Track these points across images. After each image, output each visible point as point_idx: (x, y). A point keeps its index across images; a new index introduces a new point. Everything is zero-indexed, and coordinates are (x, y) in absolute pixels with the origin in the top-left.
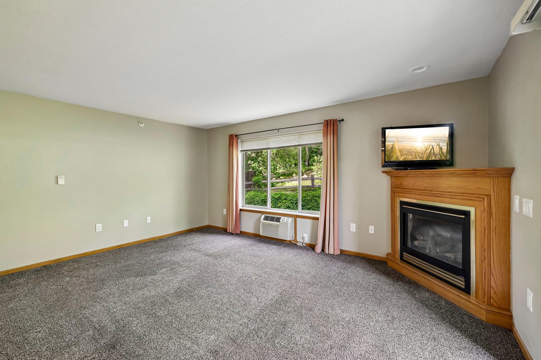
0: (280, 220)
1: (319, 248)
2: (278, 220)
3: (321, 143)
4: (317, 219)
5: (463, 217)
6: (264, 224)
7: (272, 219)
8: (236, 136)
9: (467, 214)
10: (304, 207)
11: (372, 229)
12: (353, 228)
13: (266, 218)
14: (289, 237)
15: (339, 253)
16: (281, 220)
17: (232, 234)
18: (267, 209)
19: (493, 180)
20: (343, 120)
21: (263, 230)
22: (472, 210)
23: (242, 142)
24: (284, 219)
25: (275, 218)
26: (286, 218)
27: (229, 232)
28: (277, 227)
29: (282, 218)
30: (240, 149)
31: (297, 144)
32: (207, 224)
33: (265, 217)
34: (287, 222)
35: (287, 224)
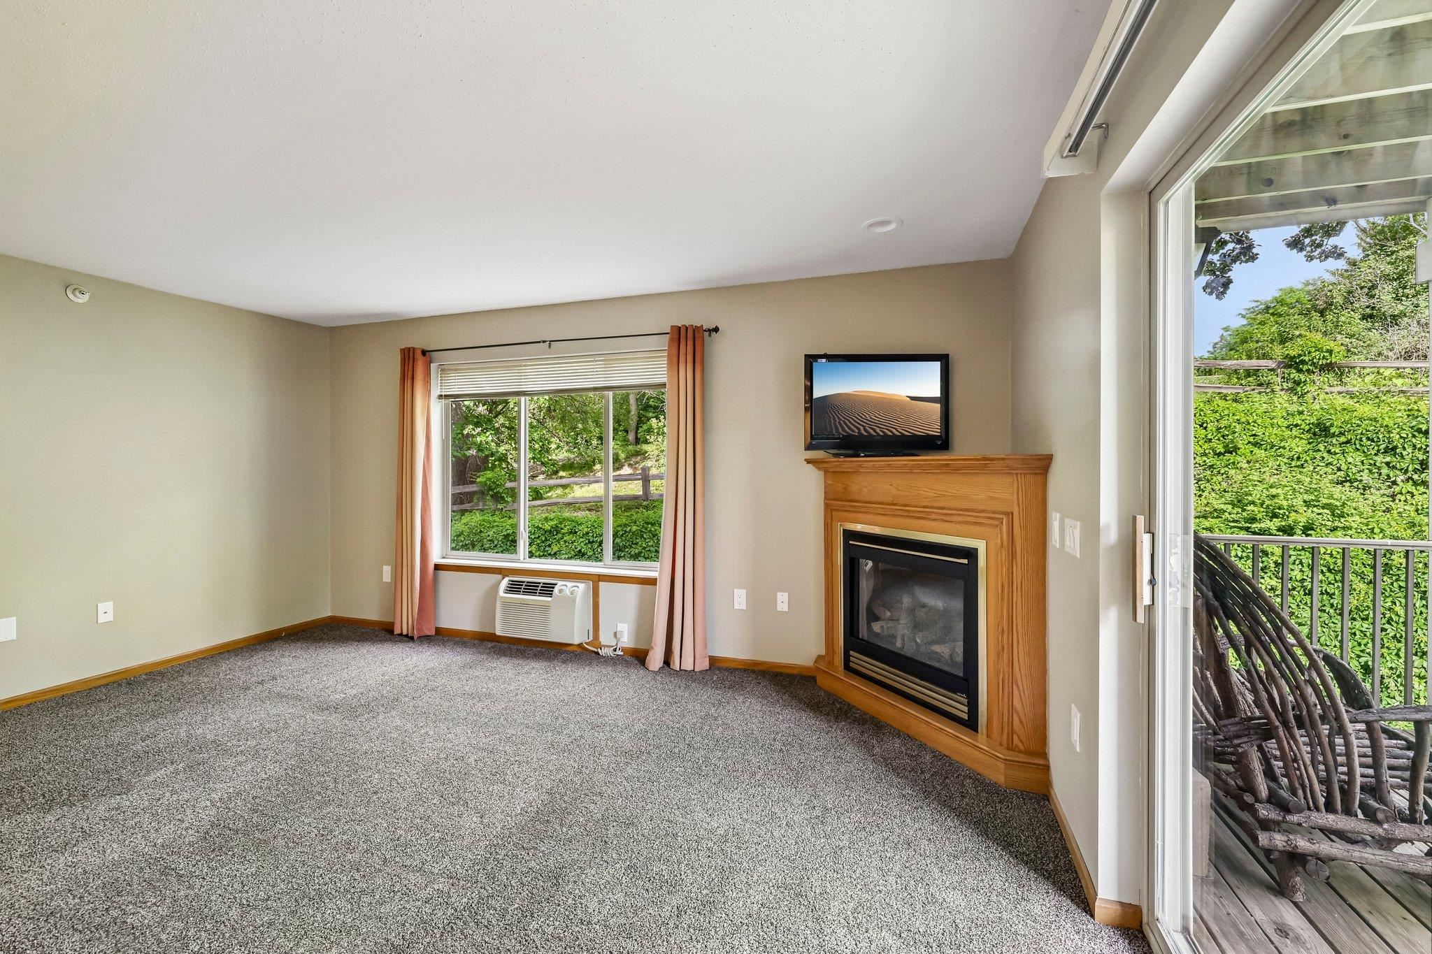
0: (552, 591)
1: (656, 659)
2: (548, 590)
3: (664, 385)
4: (652, 582)
5: (966, 561)
6: (506, 604)
7: (531, 589)
8: (424, 353)
9: (971, 554)
10: (619, 553)
11: (782, 601)
12: (740, 599)
13: (514, 588)
14: (577, 635)
15: (703, 665)
16: (556, 590)
17: (410, 638)
18: (518, 561)
19: (1018, 481)
20: (716, 330)
21: (504, 622)
22: (980, 545)
23: (443, 370)
24: (563, 587)
25: (538, 587)
26: (570, 584)
27: (401, 635)
28: (545, 608)
29: (560, 583)
30: (436, 391)
31: (601, 384)
32: (327, 612)
33: (512, 584)
34: (572, 593)
35: (574, 600)
